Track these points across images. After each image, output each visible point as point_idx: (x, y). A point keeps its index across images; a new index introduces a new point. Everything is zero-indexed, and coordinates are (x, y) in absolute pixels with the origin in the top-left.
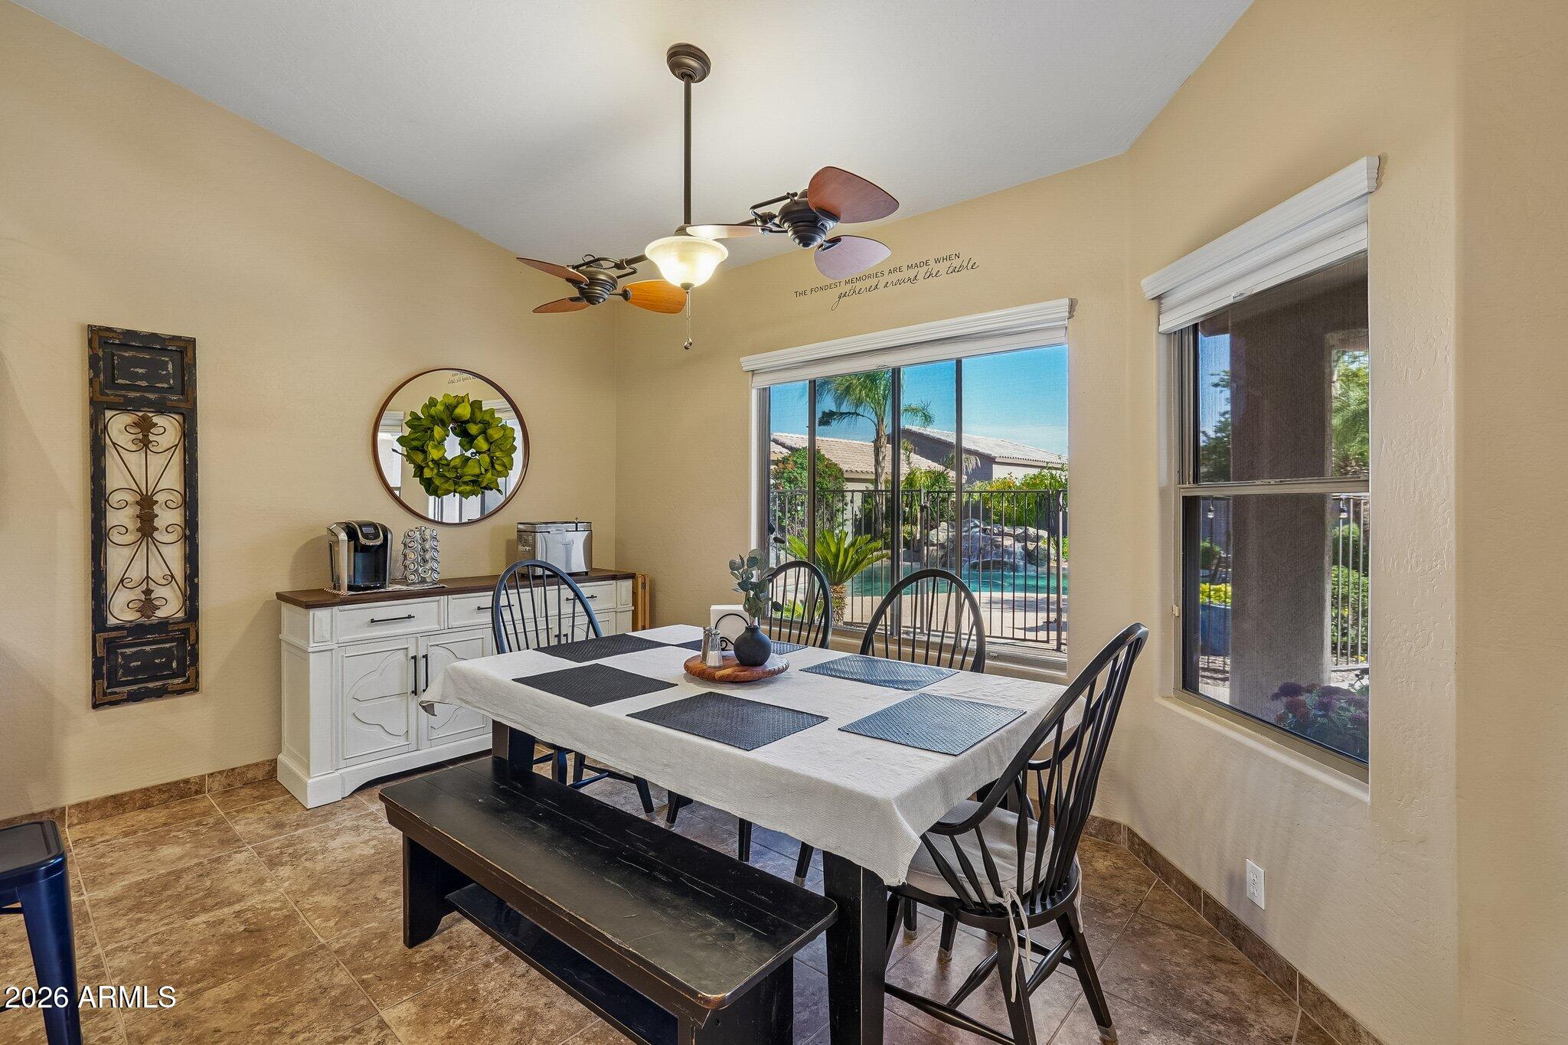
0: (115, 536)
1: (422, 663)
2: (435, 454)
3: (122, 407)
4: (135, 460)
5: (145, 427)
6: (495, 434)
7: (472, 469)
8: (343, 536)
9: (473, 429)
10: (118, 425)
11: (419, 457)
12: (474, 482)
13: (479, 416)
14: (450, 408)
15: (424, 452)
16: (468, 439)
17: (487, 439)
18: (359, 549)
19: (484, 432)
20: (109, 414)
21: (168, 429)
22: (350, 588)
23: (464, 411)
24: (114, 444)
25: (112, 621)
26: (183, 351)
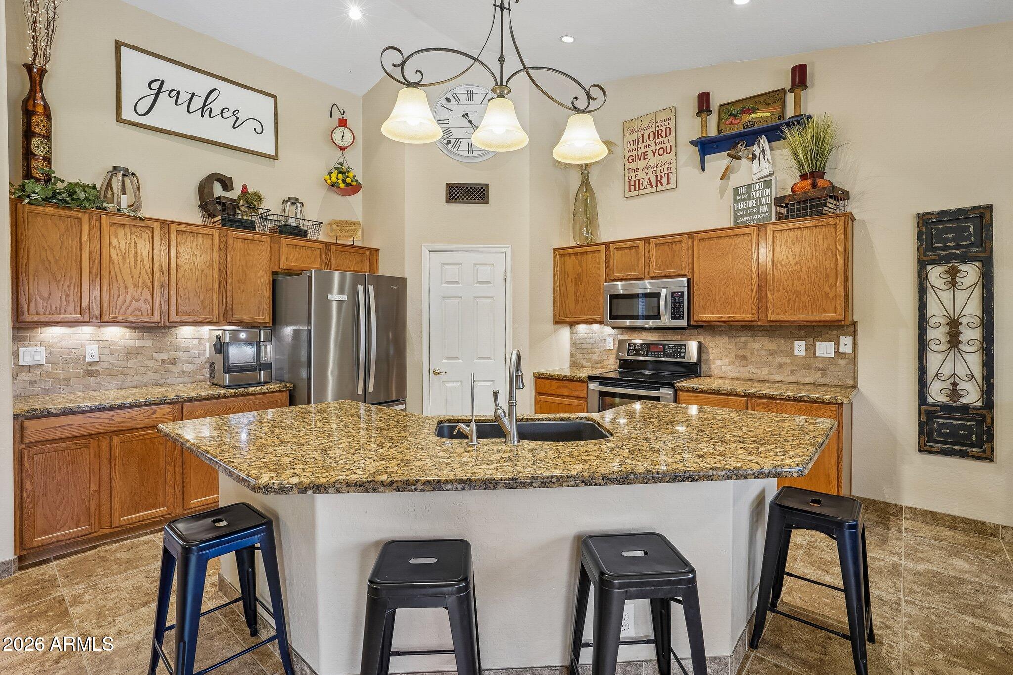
0: (933, 346)
3: (937, 262)
4: (946, 296)
5: (953, 273)
10: (936, 274)
20: (929, 267)
21: (968, 269)
24: (932, 286)
25: (930, 400)
26: (982, 215)
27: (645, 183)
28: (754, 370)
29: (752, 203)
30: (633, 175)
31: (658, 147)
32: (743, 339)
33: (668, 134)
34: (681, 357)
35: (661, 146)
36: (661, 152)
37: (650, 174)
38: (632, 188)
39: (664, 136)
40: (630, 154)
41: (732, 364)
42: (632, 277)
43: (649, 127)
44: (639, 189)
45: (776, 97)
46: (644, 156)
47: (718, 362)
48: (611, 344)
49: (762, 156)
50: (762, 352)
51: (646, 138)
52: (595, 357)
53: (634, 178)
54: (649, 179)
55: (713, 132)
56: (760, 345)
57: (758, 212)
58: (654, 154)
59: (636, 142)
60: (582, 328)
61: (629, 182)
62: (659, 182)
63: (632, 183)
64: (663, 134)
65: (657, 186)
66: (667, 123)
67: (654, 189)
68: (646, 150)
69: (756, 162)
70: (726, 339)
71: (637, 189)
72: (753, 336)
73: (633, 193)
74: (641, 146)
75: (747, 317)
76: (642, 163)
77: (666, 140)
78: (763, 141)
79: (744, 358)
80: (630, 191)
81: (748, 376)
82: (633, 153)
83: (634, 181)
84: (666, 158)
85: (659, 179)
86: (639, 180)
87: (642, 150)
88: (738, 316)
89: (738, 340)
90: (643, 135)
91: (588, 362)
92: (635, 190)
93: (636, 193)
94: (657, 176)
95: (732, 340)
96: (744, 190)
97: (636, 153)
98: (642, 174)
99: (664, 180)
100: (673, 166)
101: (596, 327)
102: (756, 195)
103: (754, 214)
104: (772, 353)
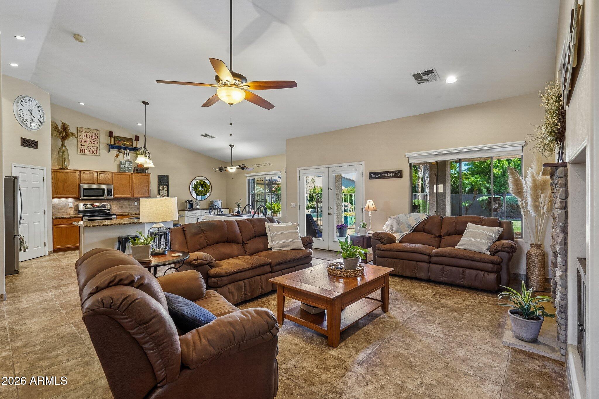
1: (198, 219)
2: (198, 190)
3: (161, 185)
5: (164, 187)
6: (207, 186)
7: (204, 192)
8: (188, 202)
9: (204, 186)
10: (161, 187)
11: (196, 190)
12: (204, 194)
13: (204, 183)
14: (200, 183)
15: (197, 189)
16: (202, 187)
17: (206, 187)
18: (189, 203)
19: (205, 186)
21: (166, 187)
22: (189, 209)
23: (202, 183)
24: (160, 189)
26: (167, 177)
27: (87, 151)
28: (124, 210)
29: (127, 166)
30: (82, 147)
31: (93, 141)
32: (122, 202)
33: (97, 138)
34: (105, 208)
35: (94, 141)
36: (94, 143)
37: (90, 149)
38: (82, 152)
39: (95, 138)
40: (80, 139)
41: (118, 209)
42: (91, 183)
43: (89, 133)
44: (85, 152)
45: (130, 140)
46: (87, 142)
47: (114, 209)
48: (71, 205)
49: (127, 154)
50: (127, 205)
51: (88, 136)
52: (63, 211)
53: (82, 148)
54: (89, 150)
55: (113, 143)
56: (126, 203)
57: (128, 169)
58: (91, 142)
59: (84, 136)
60: (56, 200)
61: (80, 149)
62: (93, 152)
63: (82, 150)
64: (95, 137)
65: (92, 153)
66: (96, 134)
67: (91, 154)
68: (87, 140)
69: (125, 155)
70: (117, 202)
71: (84, 152)
72: (124, 201)
73: (81, 153)
74: (86, 138)
75: (128, 196)
76: (86, 144)
77: (96, 139)
78: (128, 150)
79: (122, 207)
80: (80, 152)
81: (123, 212)
82: (82, 140)
83: (83, 149)
84: (95, 145)
85: (93, 151)
86: (85, 150)
87: (86, 140)
88: (126, 196)
89: (120, 202)
90: (86, 135)
91: (59, 213)
92: (83, 152)
93: (83, 153)
94: (92, 150)
95: (119, 202)
96: (124, 162)
97: (83, 140)
98: (86, 148)
99: (95, 152)
100: (98, 148)
101: (63, 199)
102: (128, 164)
103: (127, 169)
104: (129, 205)
